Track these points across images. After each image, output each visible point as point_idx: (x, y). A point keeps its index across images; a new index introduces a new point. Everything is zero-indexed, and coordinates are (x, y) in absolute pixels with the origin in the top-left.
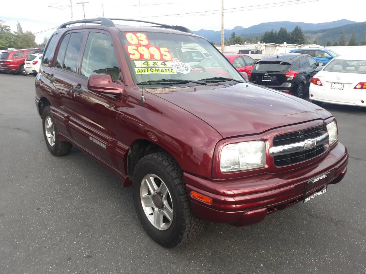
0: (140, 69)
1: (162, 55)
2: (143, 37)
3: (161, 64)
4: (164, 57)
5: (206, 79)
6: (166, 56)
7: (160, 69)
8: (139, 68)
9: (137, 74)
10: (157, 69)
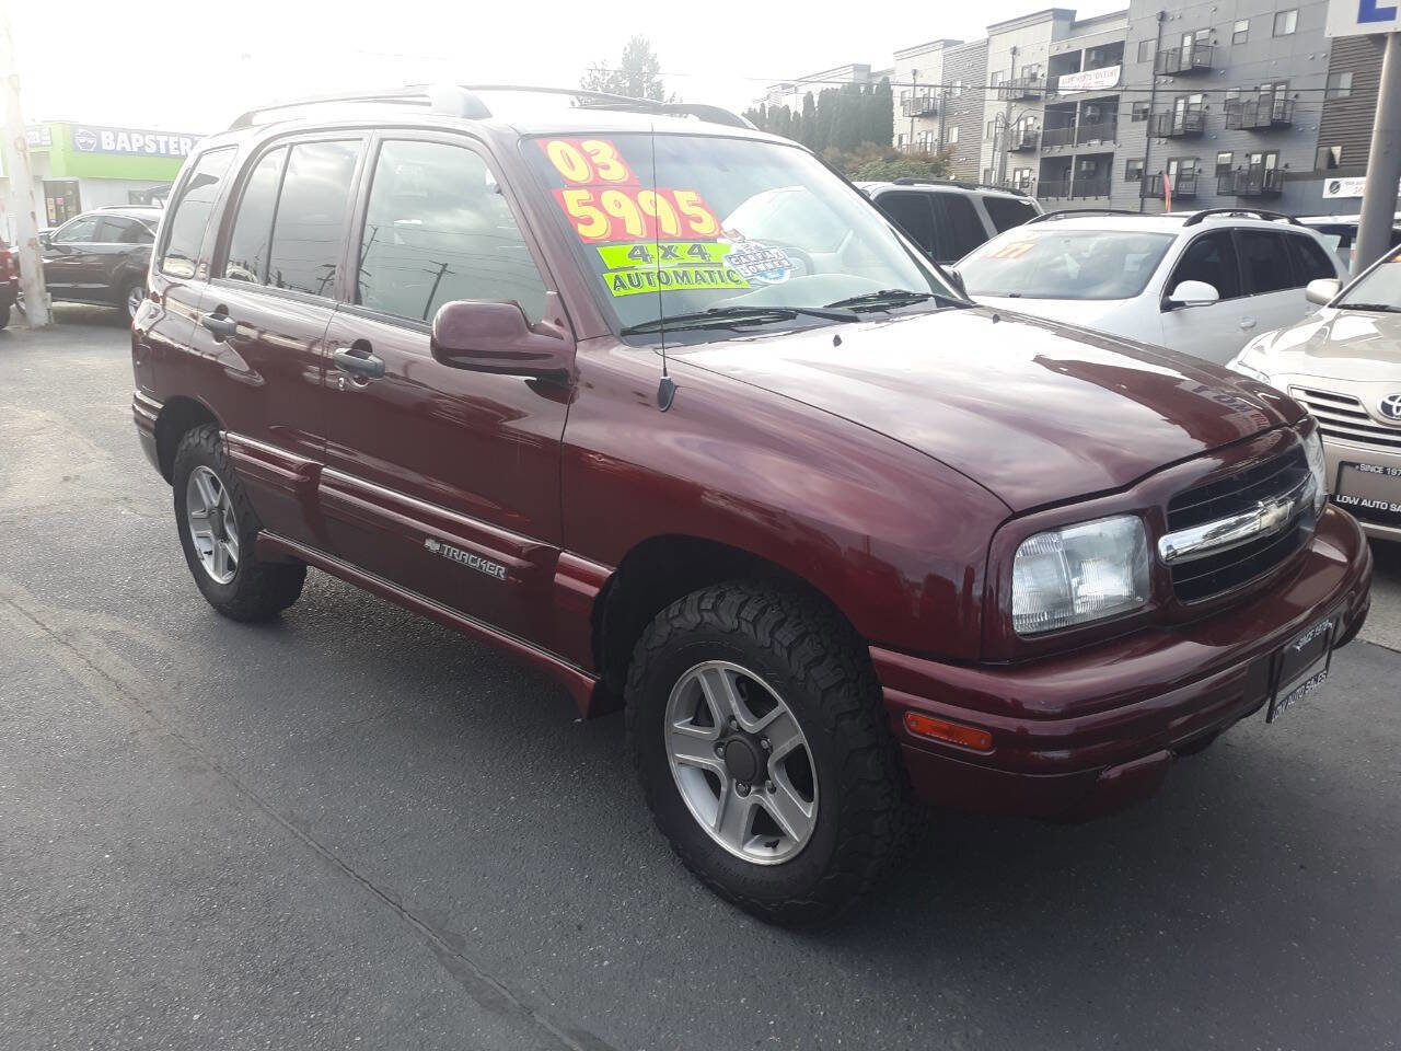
0: (623, 275)
1: (684, 219)
2: (605, 152)
3: (690, 252)
4: (694, 226)
5: (852, 301)
6: (699, 220)
7: (691, 271)
8: (620, 274)
9: (615, 293)
10: (680, 270)
